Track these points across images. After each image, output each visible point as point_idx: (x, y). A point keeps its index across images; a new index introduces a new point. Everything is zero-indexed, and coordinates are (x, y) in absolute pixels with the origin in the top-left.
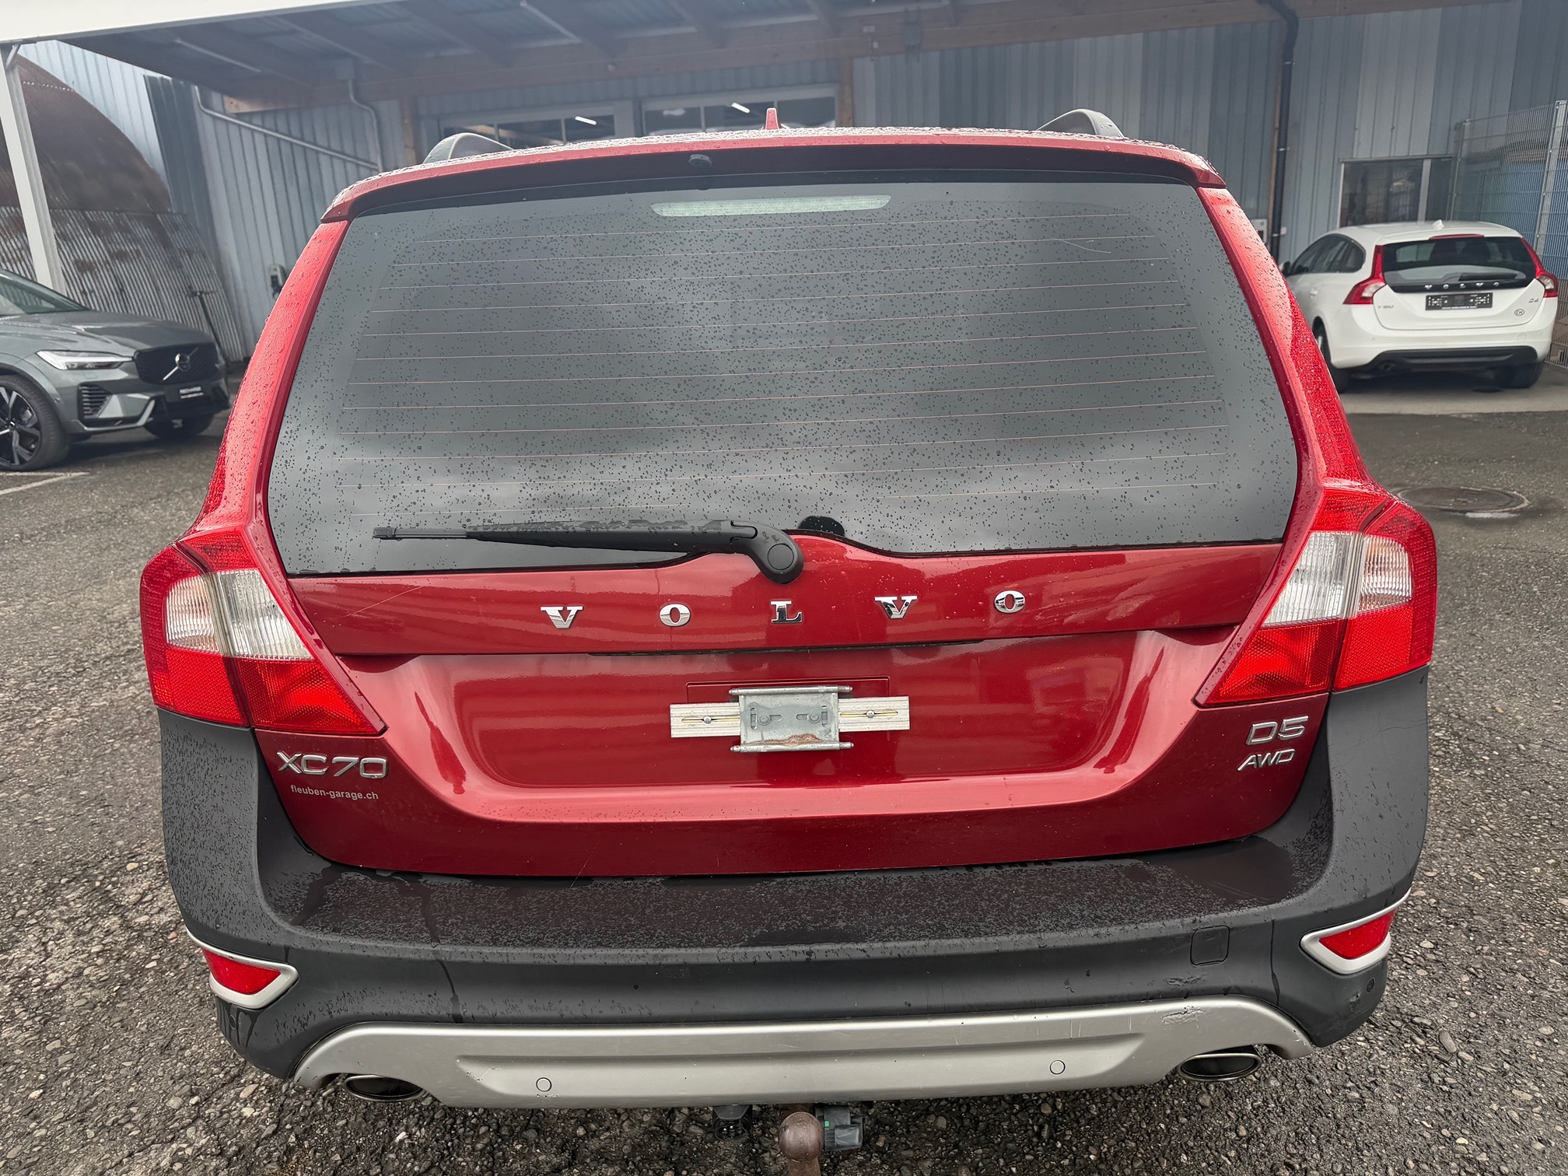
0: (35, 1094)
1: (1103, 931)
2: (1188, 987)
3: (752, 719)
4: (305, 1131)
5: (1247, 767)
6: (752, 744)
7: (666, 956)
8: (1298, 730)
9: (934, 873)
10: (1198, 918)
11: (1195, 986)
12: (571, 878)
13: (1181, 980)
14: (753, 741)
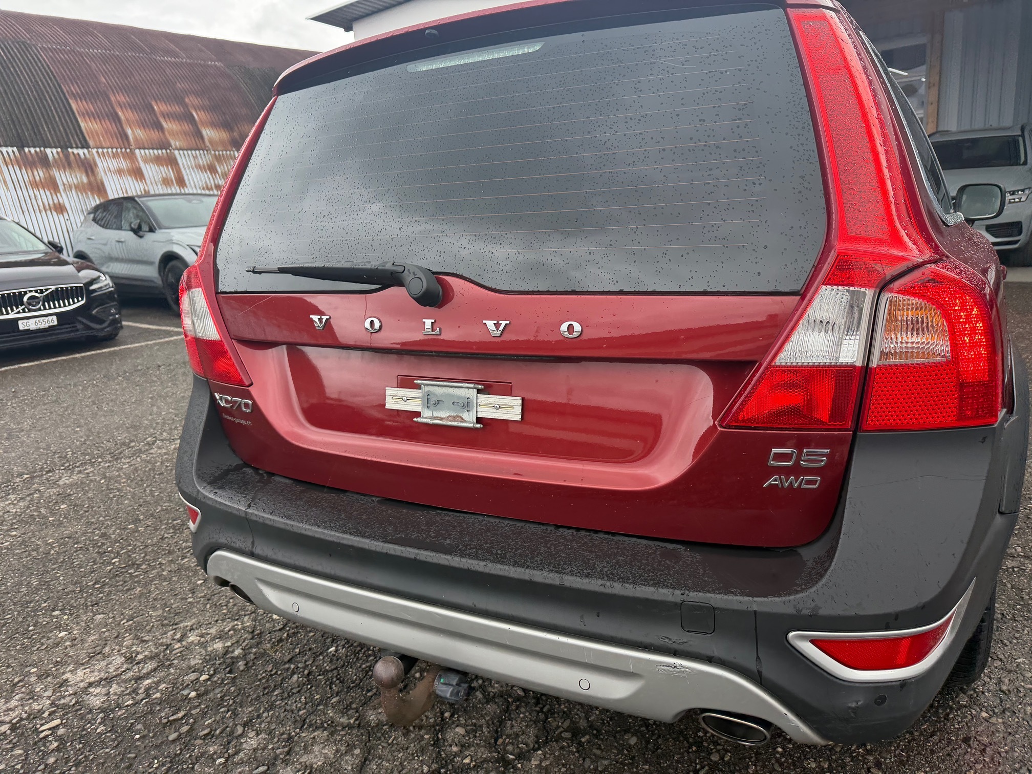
0: (199, 582)
1: (608, 584)
2: (675, 646)
3: (429, 401)
4: (294, 633)
5: (770, 485)
6: (426, 418)
7: (343, 538)
8: (822, 461)
9: (531, 526)
10: (687, 592)
11: (681, 647)
12: (324, 487)
13: (670, 639)
14: (427, 416)
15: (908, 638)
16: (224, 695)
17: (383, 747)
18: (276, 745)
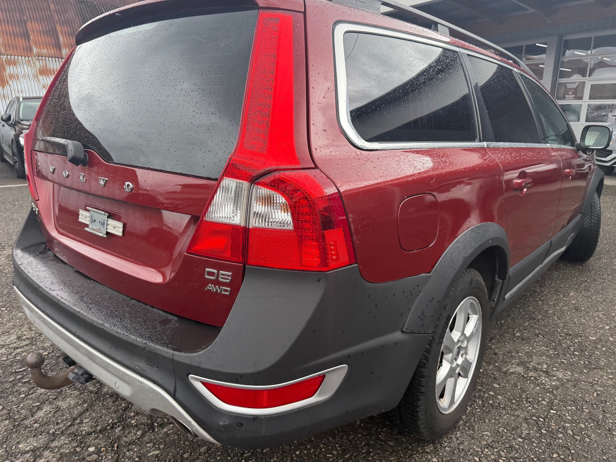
1: (120, 331)
2: (141, 372)
3: (92, 220)
5: (208, 289)
6: (90, 229)
10: (148, 342)
11: (144, 373)
13: (140, 367)
15: (266, 390)
16: (48, 364)
17: (99, 405)
18: (52, 394)
